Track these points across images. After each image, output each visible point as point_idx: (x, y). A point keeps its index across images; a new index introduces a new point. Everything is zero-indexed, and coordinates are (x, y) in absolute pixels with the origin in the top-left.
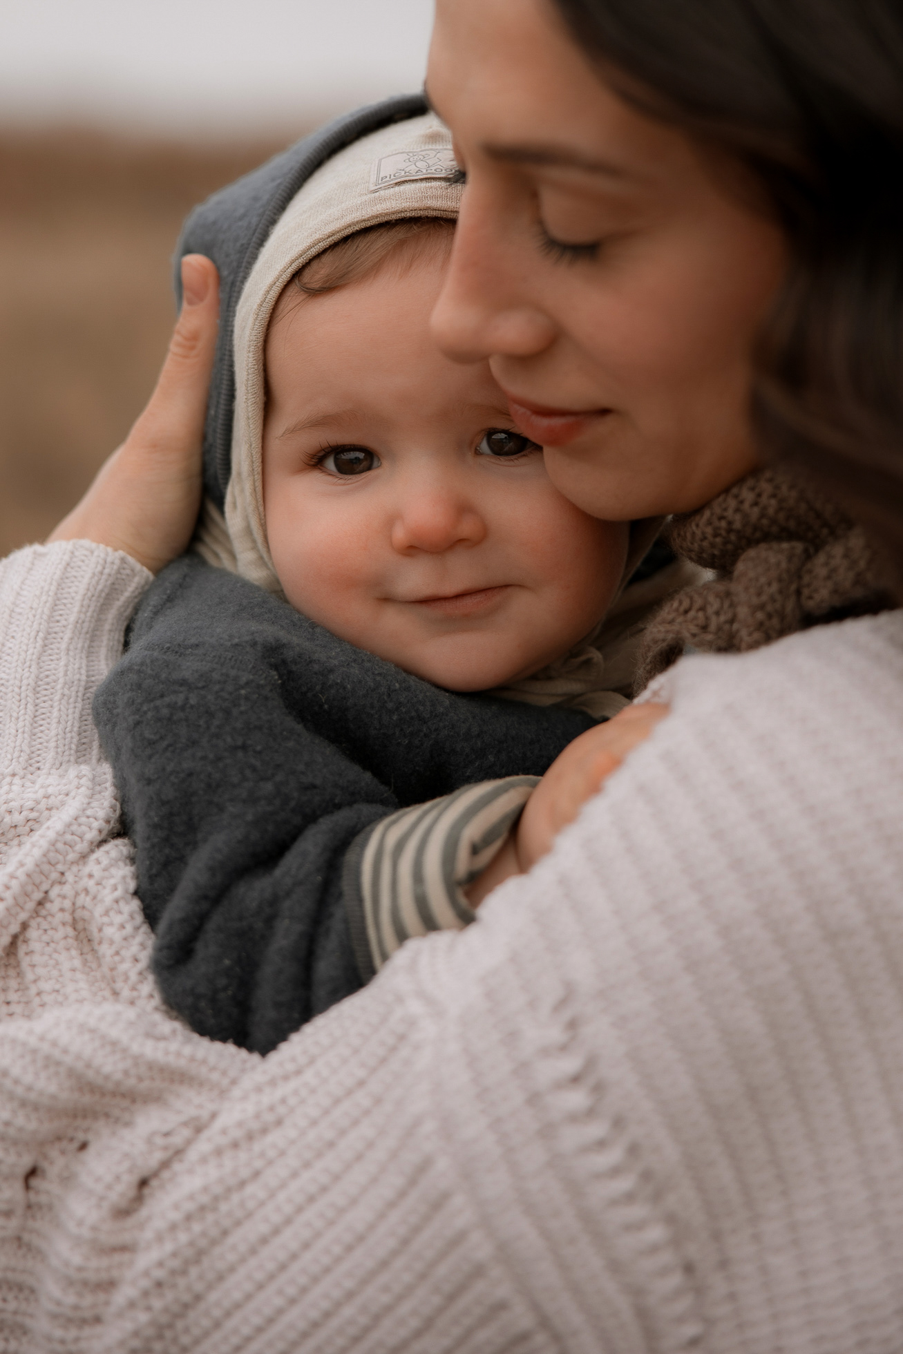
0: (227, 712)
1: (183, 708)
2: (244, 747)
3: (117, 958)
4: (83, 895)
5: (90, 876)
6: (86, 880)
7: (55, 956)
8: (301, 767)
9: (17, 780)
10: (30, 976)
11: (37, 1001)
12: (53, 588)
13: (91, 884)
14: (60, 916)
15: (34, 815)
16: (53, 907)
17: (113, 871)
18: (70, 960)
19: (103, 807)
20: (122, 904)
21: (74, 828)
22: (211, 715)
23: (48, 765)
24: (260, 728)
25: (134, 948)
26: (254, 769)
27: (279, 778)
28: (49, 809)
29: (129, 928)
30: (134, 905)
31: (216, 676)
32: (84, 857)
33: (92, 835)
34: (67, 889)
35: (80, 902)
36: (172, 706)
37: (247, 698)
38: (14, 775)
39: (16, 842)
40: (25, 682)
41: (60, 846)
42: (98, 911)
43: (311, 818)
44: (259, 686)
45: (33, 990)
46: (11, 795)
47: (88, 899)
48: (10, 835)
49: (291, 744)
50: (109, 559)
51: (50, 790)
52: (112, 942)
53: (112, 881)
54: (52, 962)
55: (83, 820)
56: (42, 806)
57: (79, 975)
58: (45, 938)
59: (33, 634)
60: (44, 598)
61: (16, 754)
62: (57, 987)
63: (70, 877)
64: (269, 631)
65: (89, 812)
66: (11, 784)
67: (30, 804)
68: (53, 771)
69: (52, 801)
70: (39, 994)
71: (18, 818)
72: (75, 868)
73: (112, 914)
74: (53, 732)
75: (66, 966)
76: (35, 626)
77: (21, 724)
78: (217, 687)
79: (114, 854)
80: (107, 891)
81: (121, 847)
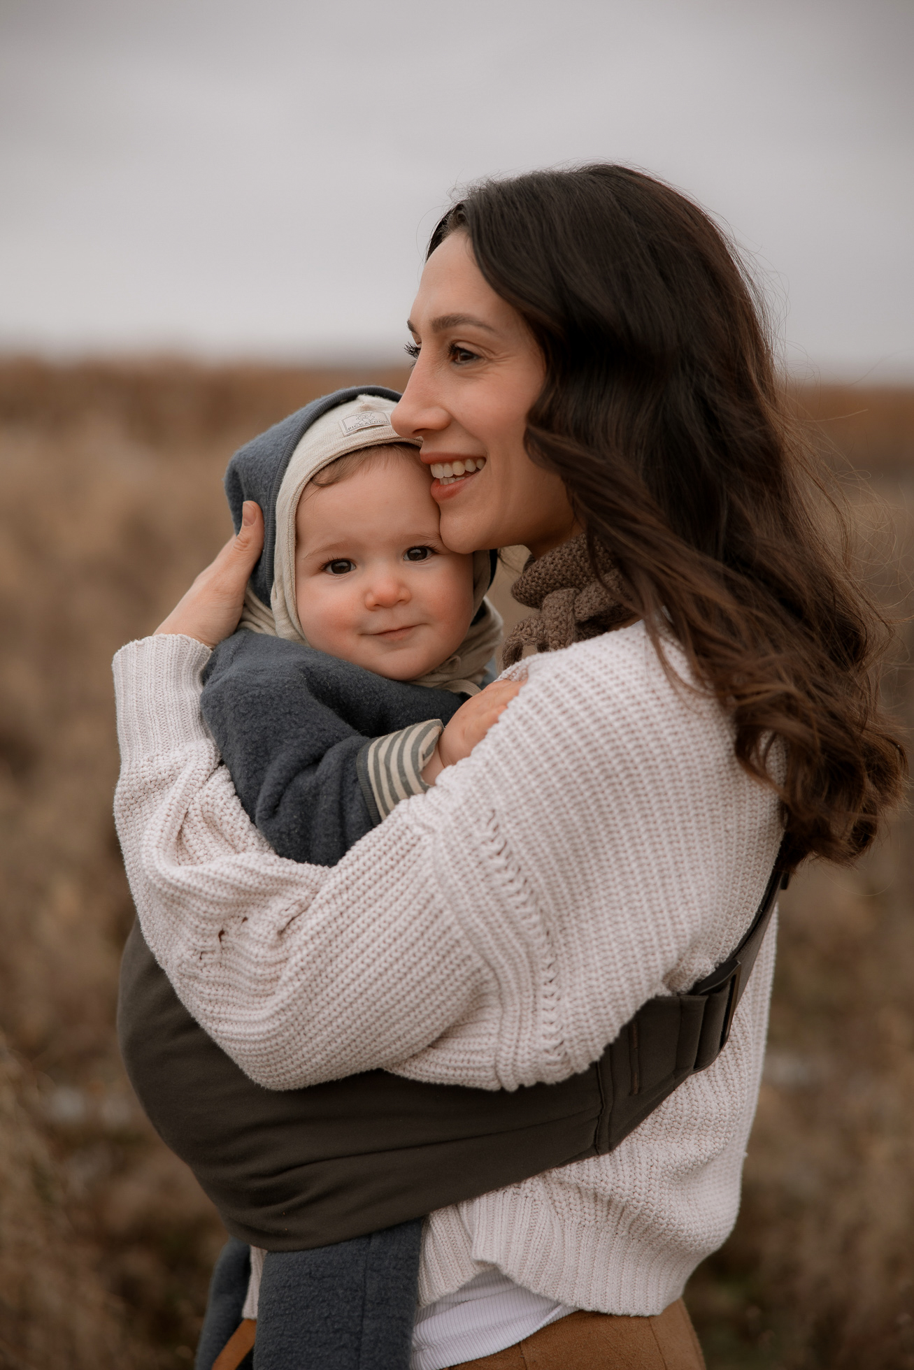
0: (280, 697)
2: (290, 713)
4: (206, 806)
5: (208, 796)
7: (200, 838)
8: (318, 721)
10: (191, 851)
11: (198, 861)
14: (197, 819)
15: (172, 773)
16: (192, 815)
17: (222, 786)
18: (208, 838)
20: (228, 804)
21: (193, 776)
22: (273, 699)
23: (173, 746)
24: (297, 703)
25: (240, 824)
26: (296, 723)
27: (307, 726)
31: (273, 680)
32: (201, 788)
33: (202, 778)
34: (197, 805)
35: (205, 810)
37: (289, 689)
38: (158, 755)
39: (165, 787)
41: (189, 785)
42: (217, 810)
43: (329, 746)
44: (294, 682)
45: (195, 858)
46: (159, 765)
47: (209, 806)
48: (164, 784)
49: (313, 709)
51: (178, 759)
52: (228, 823)
53: (220, 796)
54: (200, 841)
55: (196, 771)
56: (175, 768)
57: (214, 844)
61: (157, 745)
62: (206, 852)
63: (196, 799)
64: (295, 658)
65: (198, 767)
66: (157, 759)
67: (169, 768)
68: (176, 749)
73: (224, 810)
74: (171, 730)
75: (207, 841)
80: (219, 801)
81: (223, 774)
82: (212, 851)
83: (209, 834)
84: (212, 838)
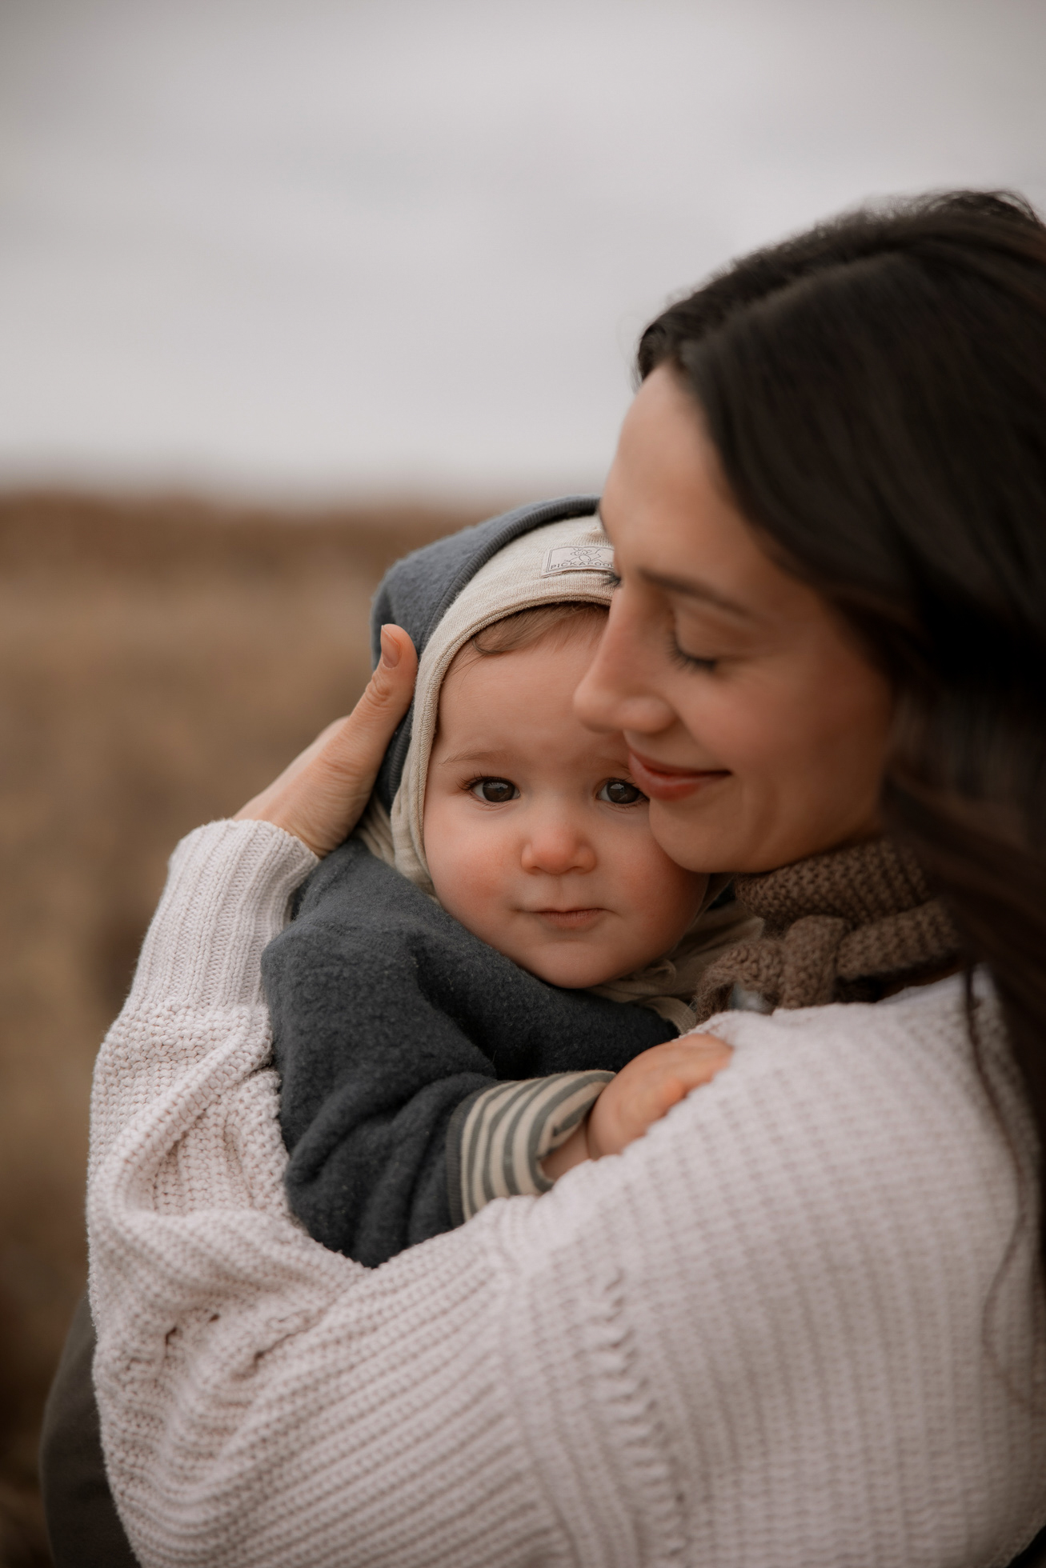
0: (372, 987)
1: (337, 978)
2: (381, 1018)
3: (256, 1170)
4: (234, 1115)
5: (241, 1101)
6: (237, 1103)
7: (207, 1161)
8: (424, 1039)
9: (190, 1012)
10: (185, 1175)
11: (189, 1195)
12: (237, 858)
13: (241, 1107)
14: (213, 1129)
15: (200, 1042)
16: (208, 1122)
17: (260, 1099)
18: (218, 1165)
19: (257, 1044)
20: (264, 1126)
21: (232, 1060)
22: (358, 987)
23: (216, 1002)
24: (396, 1003)
25: (271, 1165)
26: (387, 1036)
27: (405, 1046)
28: (214, 1040)
29: (268, 1147)
30: (275, 1128)
31: (367, 956)
32: (238, 1084)
33: (246, 1067)
34: (221, 1109)
35: (230, 1121)
36: (328, 975)
37: (389, 978)
38: (188, 1007)
39: (184, 1061)
40: (205, 933)
41: (219, 1074)
42: (245, 1130)
43: (426, 1082)
44: (400, 969)
45: (187, 1187)
46: (185, 1024)
47: (238, 1119)
48: (180, 1056)
49: (418, 1019)
50: (285, 842)
51: (216, 1025)
52: (253, 1157)
53: (258, 1108)
54: (204, 1166)
55: (240, 1054)
56: (208, 1036)
57: (223, 1179)
58: (200, 1146)
59: (216, 894)
60: (228, 866)
61: (192, 991)
62: (206, 1186)
63: (224, 1099)
64: (412, 922)
65: (245, 1048)
66: (185, 1014)
67: (198, 1033)
68: (220, 1007)
69: (216, 1033)
70: (190, 1190)
71: (188, 1043)
72: (229, 1093)
73: (256, 1134)
74: (223, 976)
75: (214, 1170)
76: (218, 887)
77: (198, 966)
78: (366, 966)
79: (262, 1085)
80: (253, 1115)
81: (268, 1079)
82: (216, 1189)
83: (222, 1160)
84: (223, 1169)
